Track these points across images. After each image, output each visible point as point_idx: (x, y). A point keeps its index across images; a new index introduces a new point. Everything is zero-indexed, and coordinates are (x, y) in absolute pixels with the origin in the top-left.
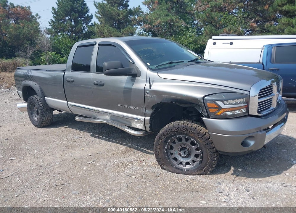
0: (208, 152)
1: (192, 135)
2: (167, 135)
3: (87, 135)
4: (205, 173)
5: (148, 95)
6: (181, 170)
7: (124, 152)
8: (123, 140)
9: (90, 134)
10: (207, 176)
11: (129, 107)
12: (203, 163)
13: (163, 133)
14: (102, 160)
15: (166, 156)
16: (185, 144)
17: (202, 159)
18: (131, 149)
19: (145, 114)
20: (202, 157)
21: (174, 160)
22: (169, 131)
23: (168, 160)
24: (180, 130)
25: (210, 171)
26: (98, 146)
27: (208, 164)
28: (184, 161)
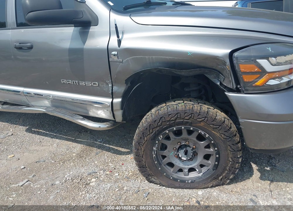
0: (229, 151)
1: (202, 124)
2: (157, 127)
3: (20, 130)
4: (222, 183)
5: (116, 58)
6: (183, 181)
7: (80, 156)
8: (77, 134)
9: (25, 128)
10: (226, 187)
11: (83, 83)
12: (220, 169)
13: (150, 125)
14: (44, 175)
15: (156, 162)
16: (186, 140)
17: (218, 163)
18: (91, 148)
19: (112, 93)
20: (218, 160)
21: (168, 167)
22: (161, 122)
23: (160, 168)
24: (180, 118)
25: (231, 179)
26: (37, 148)
27: (228, 169)
28: (186, 167)
